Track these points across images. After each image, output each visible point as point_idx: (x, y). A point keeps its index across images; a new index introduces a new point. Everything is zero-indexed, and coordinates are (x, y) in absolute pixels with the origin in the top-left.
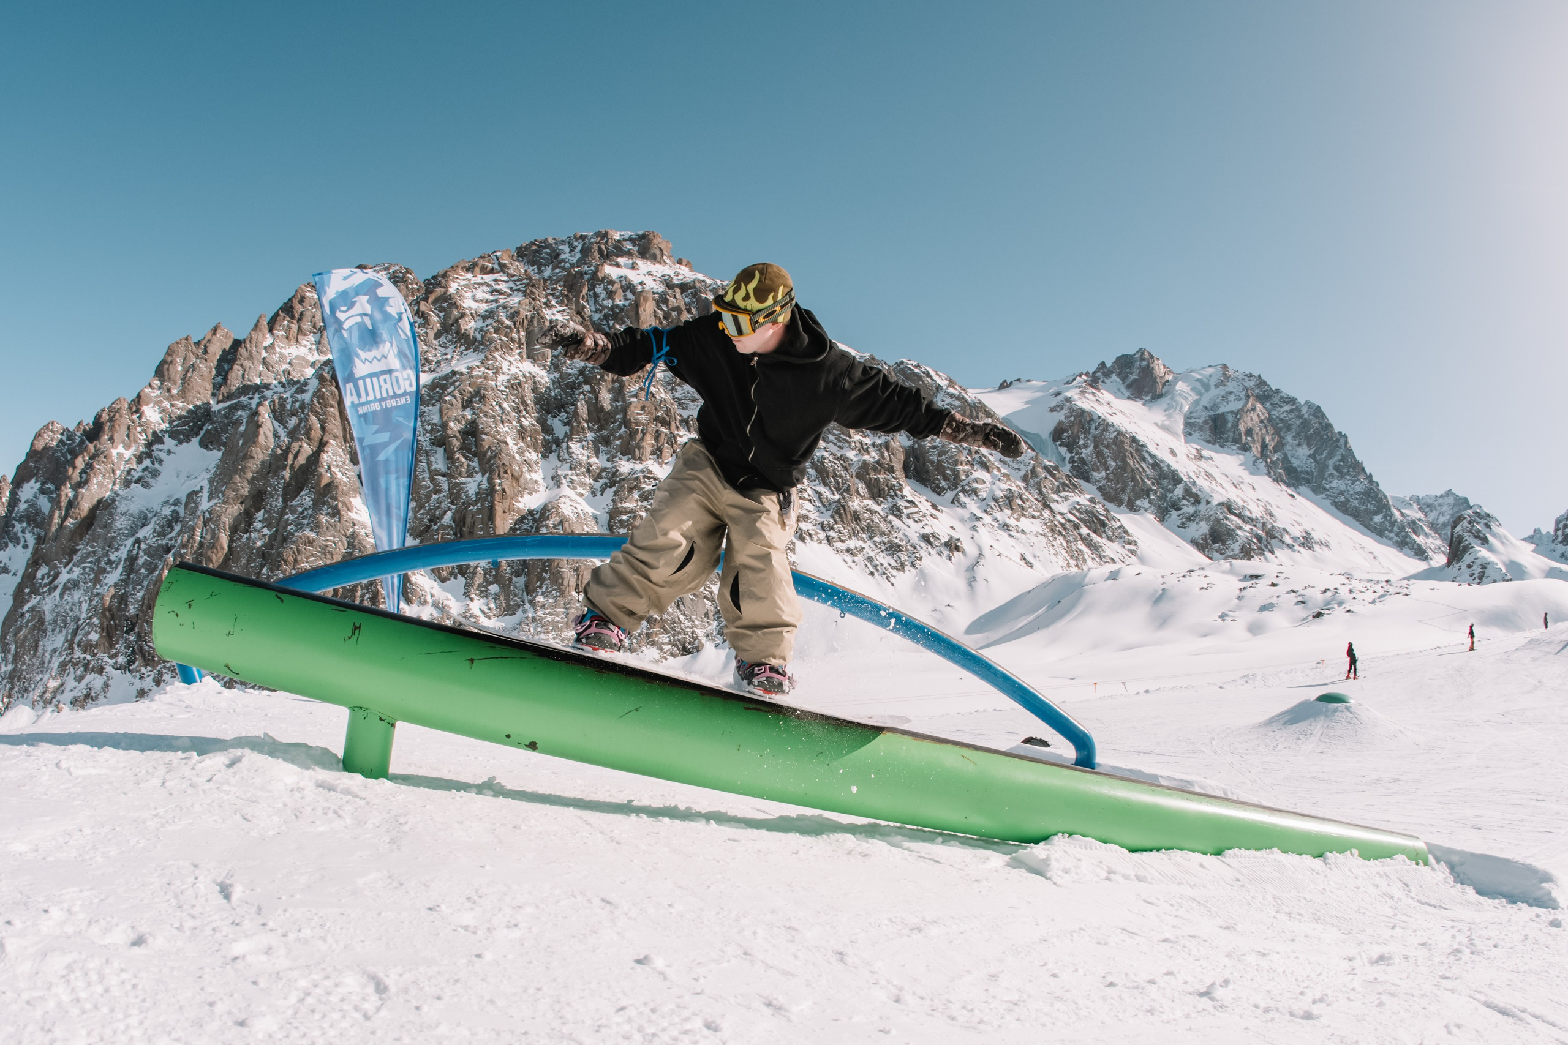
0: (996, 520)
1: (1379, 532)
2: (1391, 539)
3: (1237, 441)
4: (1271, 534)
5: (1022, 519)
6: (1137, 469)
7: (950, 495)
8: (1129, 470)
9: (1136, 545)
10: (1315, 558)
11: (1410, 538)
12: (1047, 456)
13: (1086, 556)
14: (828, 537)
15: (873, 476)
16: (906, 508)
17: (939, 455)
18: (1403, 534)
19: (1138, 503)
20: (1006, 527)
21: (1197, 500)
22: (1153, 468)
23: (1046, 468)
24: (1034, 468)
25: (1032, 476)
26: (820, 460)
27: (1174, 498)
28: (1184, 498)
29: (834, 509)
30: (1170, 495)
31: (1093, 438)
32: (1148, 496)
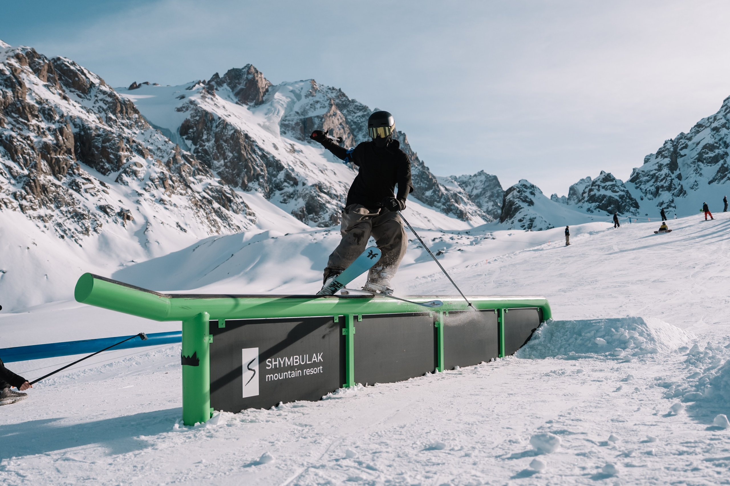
2: (439, 207)
5: (173, 195)
6: (250, 159)
7: (114, 174)
8: (244, 160)
9: (254, 216)
11: (454, 205)
14: (21, 206)
15: (53, 156)
17: (104, 142)
18: (448, 203)
19: (250, 185)
20: (162, 201)
21: (296, 183)
22: (261, 159)
23: (184, 157)
24: (175, 156)
25: (173, 162)
26: (9, 139)
27: (278, 181)
28: (285, 181)
29: (25, 182)
30: (274, 179)
31: (214, 134)
32: (258, 180)
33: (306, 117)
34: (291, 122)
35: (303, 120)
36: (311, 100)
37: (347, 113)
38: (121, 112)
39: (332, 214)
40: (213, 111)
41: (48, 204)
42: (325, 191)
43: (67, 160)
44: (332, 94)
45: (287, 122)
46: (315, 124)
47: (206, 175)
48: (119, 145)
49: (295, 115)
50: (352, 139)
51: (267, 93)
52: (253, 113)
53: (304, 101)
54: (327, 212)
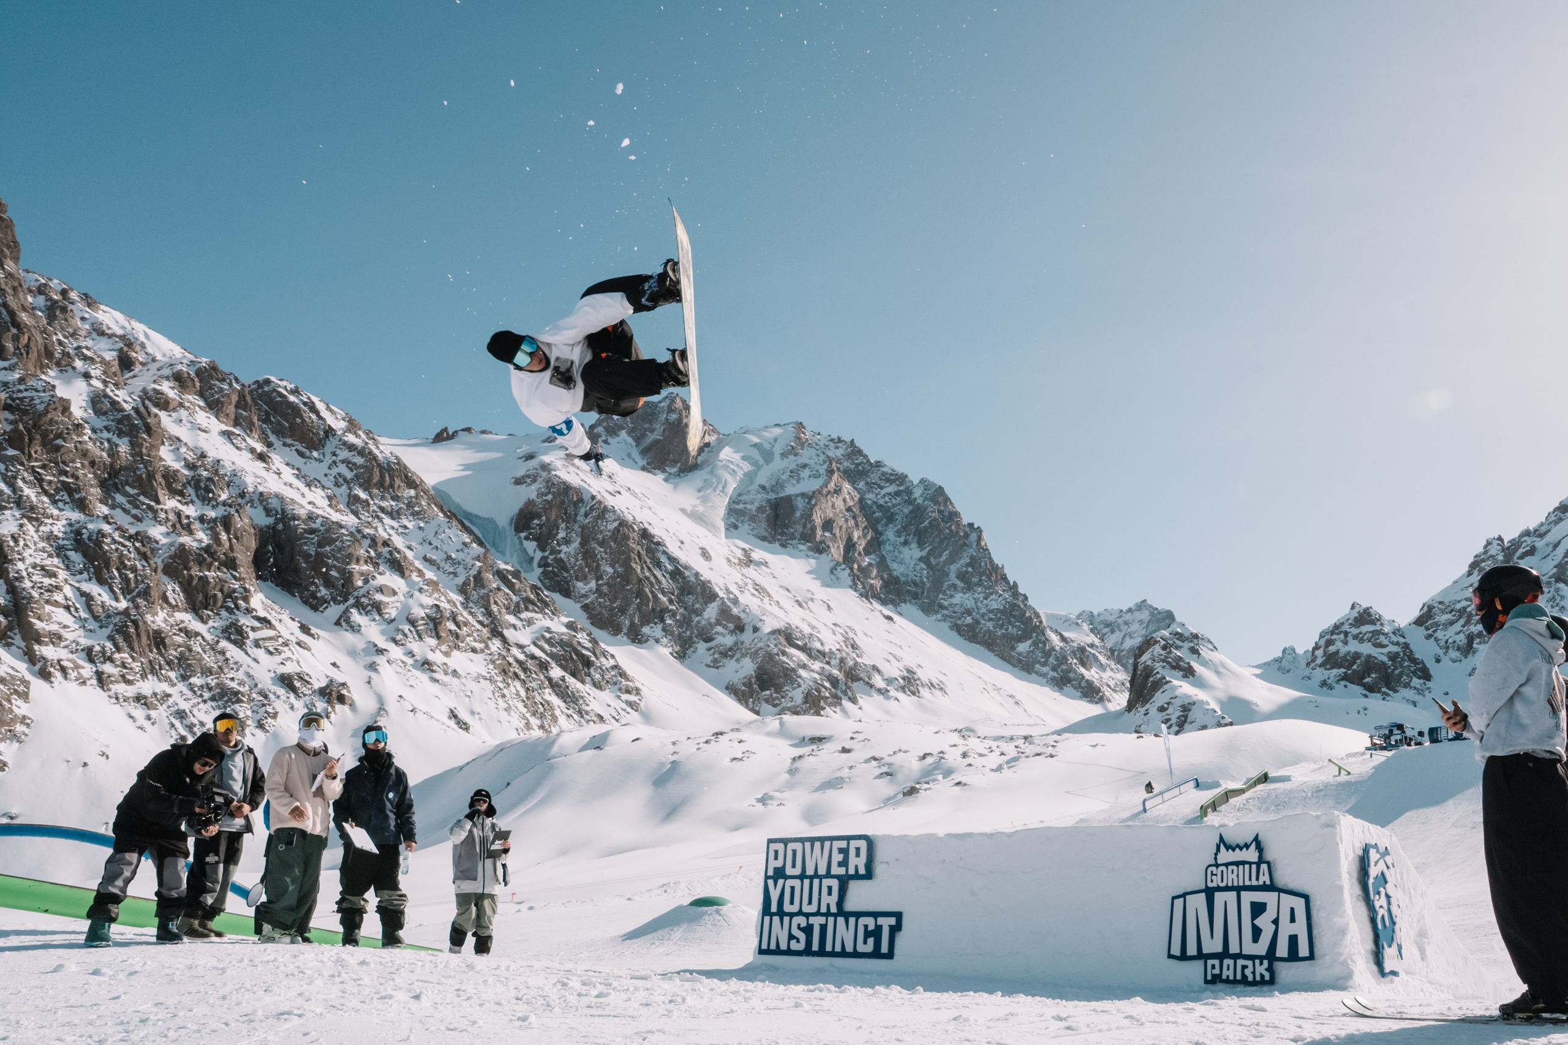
0: (411, 654)
1: (1025, 667)
3: (808, 537)
4: (853, 675)
6: (647, 578)
7: (334, 611)
8: (635, 580)
9: (638, 694)
10: (922, 708)
11: (1076, 672)
12: (504, 554)
13: (557, 712)
14: (100, 674)
16: (253, 629)
17: (321, 544)
18: (1064, 667)
19: (646, 630)
21: (740, 628)
22: (672, 578)
23: (501, 575)
24: (479, 572)
25: (475, 585)
26: (94, 538)
27: (703, 622)
28: (718, 623)
29: (115, 625)
30: (697, 619)
31: (580, 530)
32: (662, 620)
33: (780, 495)
34: (748, 506)
35: (773, 501)
37: (865, 489)
38: (381, 484)
40: (583, 484)
41: (163, 672)
42: (799, 643)
43: (226, 582)
44: (837, 450)
45: (741, 506)
46: (798, 508)
47: (542, 611)
48: (351, 550)
49: (758, 492)
51: (706, 449)
52: (675, 488)
53: (779, 464)
54: (799, 686)
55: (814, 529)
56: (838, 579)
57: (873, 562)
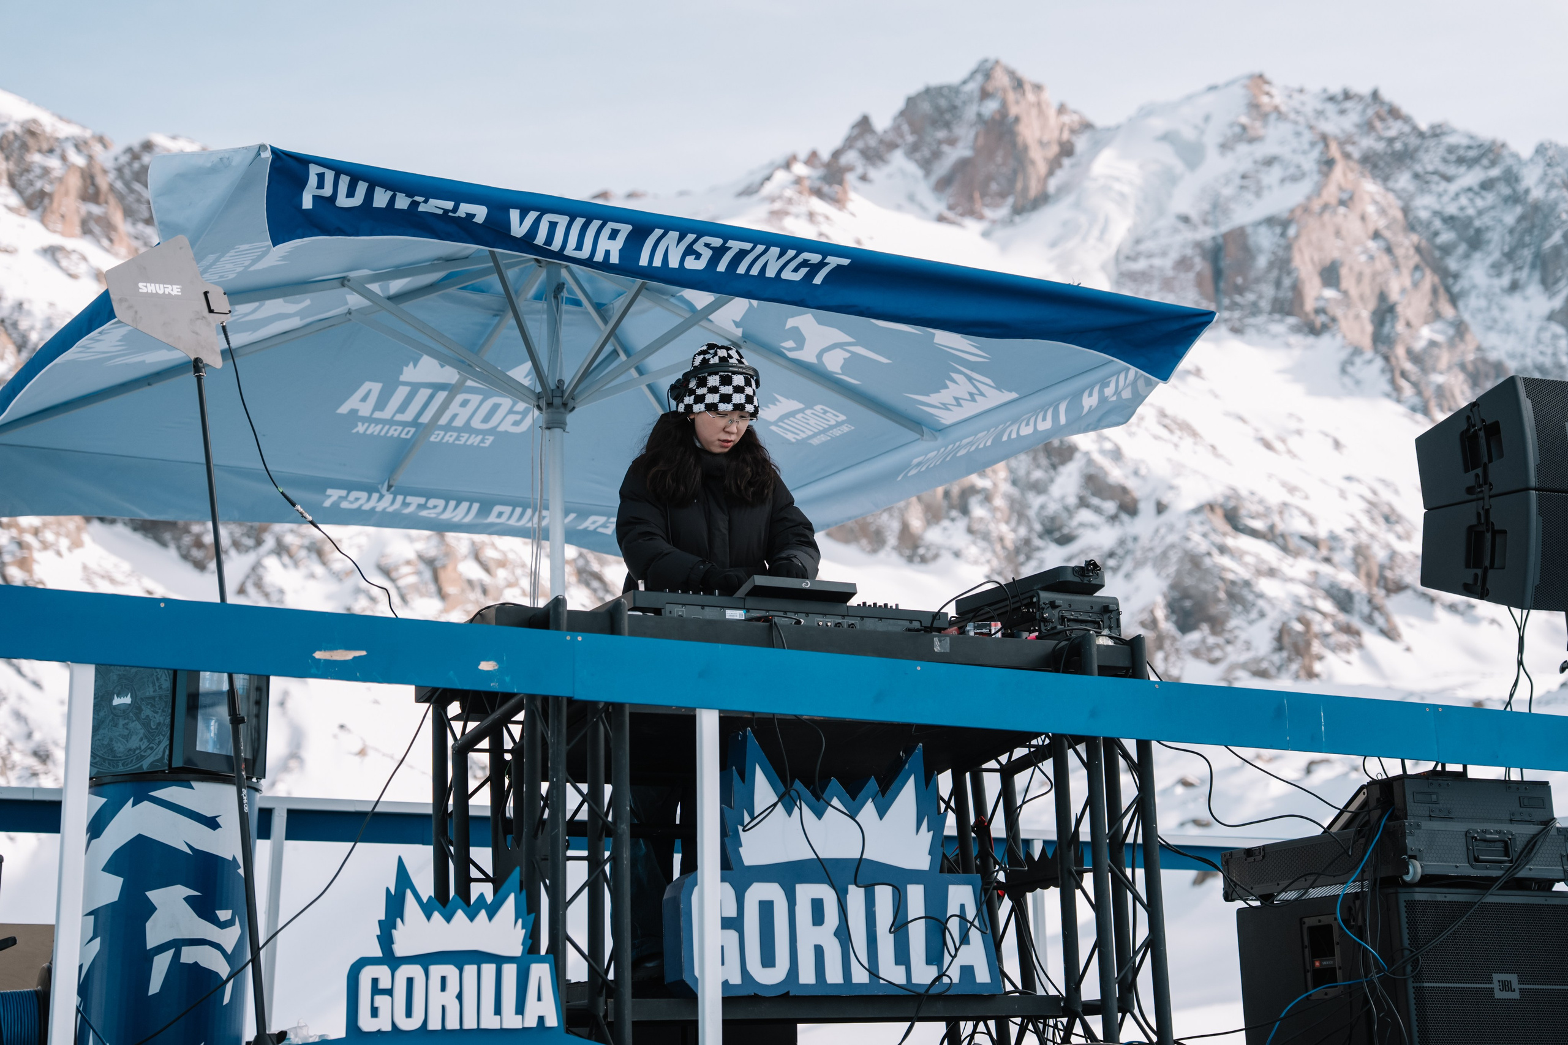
21: (1129, 507)
27: (1053, 508)
28: (1083, 503)
30: (1035, 501)
32: (965, 511)
33: (1223, 229)
34: (1157, 262)
35: (1209, 244)
36: (1244, 156)
37: (1410, 188)
39: (1284, 624)
42: (1258, 525)
44: (1340, 118)
45: (1141, 265)
46: (1260, 250)
49: (1175, 231)
50: (1435, 291)
51: (1065, 161)
53: (1216, 166)
54: (1262, 615)
55: (1297, 289)
56: (1358, 382)
57: (1440, 338)
